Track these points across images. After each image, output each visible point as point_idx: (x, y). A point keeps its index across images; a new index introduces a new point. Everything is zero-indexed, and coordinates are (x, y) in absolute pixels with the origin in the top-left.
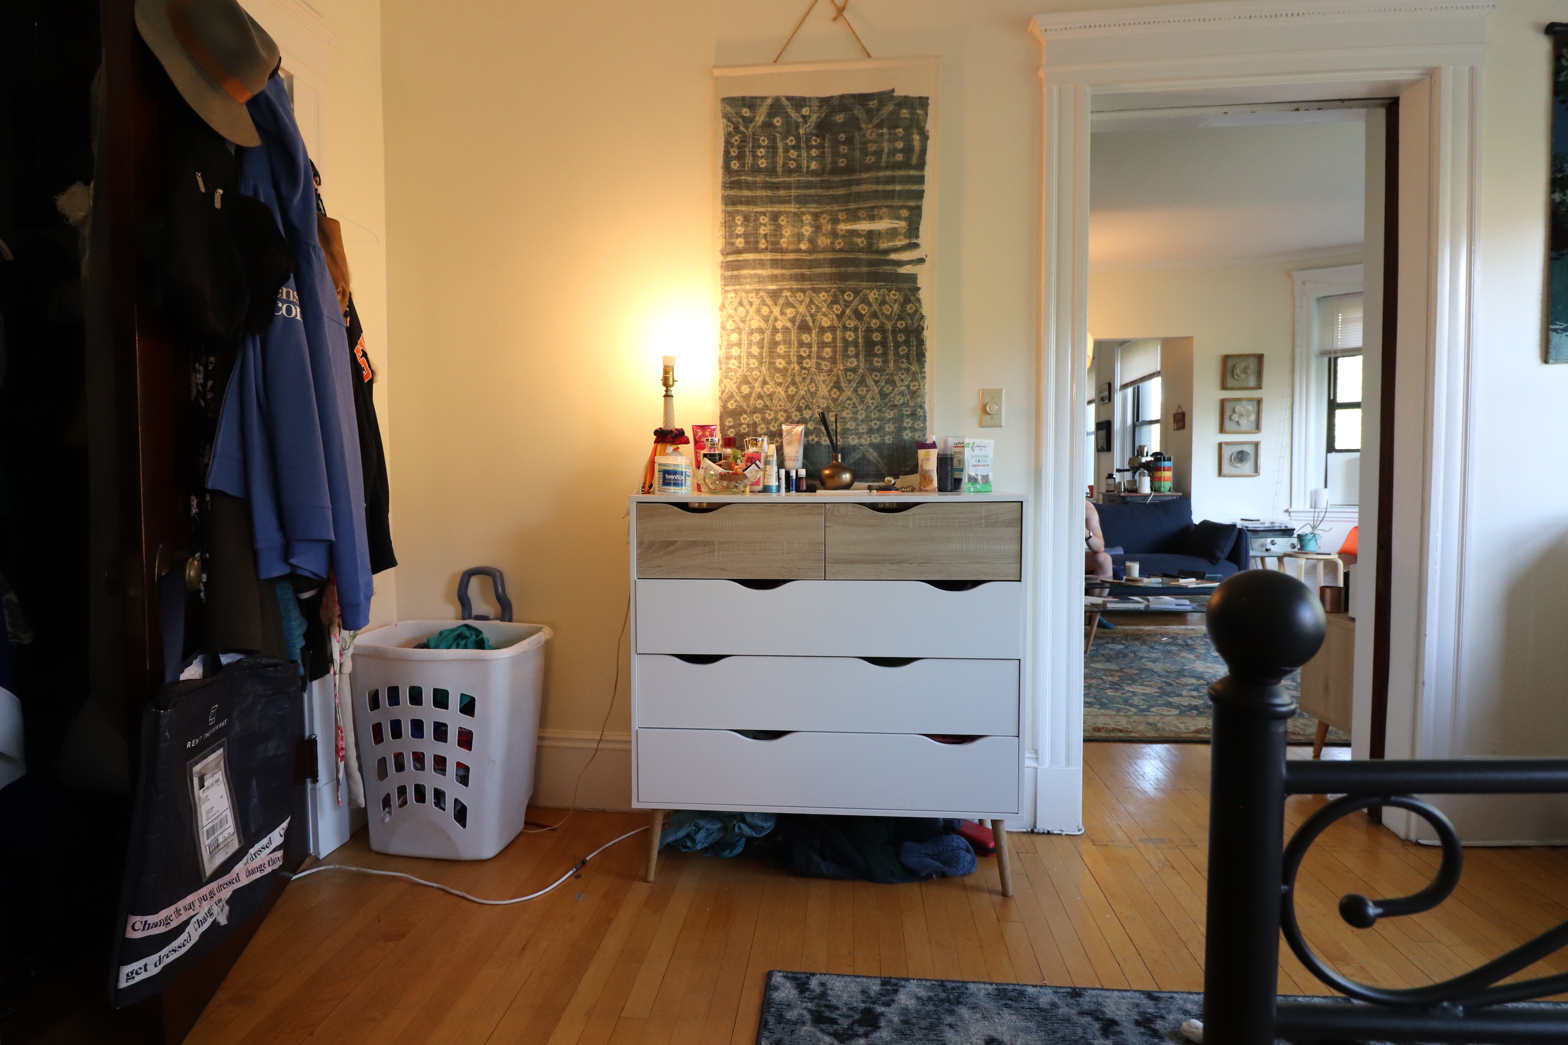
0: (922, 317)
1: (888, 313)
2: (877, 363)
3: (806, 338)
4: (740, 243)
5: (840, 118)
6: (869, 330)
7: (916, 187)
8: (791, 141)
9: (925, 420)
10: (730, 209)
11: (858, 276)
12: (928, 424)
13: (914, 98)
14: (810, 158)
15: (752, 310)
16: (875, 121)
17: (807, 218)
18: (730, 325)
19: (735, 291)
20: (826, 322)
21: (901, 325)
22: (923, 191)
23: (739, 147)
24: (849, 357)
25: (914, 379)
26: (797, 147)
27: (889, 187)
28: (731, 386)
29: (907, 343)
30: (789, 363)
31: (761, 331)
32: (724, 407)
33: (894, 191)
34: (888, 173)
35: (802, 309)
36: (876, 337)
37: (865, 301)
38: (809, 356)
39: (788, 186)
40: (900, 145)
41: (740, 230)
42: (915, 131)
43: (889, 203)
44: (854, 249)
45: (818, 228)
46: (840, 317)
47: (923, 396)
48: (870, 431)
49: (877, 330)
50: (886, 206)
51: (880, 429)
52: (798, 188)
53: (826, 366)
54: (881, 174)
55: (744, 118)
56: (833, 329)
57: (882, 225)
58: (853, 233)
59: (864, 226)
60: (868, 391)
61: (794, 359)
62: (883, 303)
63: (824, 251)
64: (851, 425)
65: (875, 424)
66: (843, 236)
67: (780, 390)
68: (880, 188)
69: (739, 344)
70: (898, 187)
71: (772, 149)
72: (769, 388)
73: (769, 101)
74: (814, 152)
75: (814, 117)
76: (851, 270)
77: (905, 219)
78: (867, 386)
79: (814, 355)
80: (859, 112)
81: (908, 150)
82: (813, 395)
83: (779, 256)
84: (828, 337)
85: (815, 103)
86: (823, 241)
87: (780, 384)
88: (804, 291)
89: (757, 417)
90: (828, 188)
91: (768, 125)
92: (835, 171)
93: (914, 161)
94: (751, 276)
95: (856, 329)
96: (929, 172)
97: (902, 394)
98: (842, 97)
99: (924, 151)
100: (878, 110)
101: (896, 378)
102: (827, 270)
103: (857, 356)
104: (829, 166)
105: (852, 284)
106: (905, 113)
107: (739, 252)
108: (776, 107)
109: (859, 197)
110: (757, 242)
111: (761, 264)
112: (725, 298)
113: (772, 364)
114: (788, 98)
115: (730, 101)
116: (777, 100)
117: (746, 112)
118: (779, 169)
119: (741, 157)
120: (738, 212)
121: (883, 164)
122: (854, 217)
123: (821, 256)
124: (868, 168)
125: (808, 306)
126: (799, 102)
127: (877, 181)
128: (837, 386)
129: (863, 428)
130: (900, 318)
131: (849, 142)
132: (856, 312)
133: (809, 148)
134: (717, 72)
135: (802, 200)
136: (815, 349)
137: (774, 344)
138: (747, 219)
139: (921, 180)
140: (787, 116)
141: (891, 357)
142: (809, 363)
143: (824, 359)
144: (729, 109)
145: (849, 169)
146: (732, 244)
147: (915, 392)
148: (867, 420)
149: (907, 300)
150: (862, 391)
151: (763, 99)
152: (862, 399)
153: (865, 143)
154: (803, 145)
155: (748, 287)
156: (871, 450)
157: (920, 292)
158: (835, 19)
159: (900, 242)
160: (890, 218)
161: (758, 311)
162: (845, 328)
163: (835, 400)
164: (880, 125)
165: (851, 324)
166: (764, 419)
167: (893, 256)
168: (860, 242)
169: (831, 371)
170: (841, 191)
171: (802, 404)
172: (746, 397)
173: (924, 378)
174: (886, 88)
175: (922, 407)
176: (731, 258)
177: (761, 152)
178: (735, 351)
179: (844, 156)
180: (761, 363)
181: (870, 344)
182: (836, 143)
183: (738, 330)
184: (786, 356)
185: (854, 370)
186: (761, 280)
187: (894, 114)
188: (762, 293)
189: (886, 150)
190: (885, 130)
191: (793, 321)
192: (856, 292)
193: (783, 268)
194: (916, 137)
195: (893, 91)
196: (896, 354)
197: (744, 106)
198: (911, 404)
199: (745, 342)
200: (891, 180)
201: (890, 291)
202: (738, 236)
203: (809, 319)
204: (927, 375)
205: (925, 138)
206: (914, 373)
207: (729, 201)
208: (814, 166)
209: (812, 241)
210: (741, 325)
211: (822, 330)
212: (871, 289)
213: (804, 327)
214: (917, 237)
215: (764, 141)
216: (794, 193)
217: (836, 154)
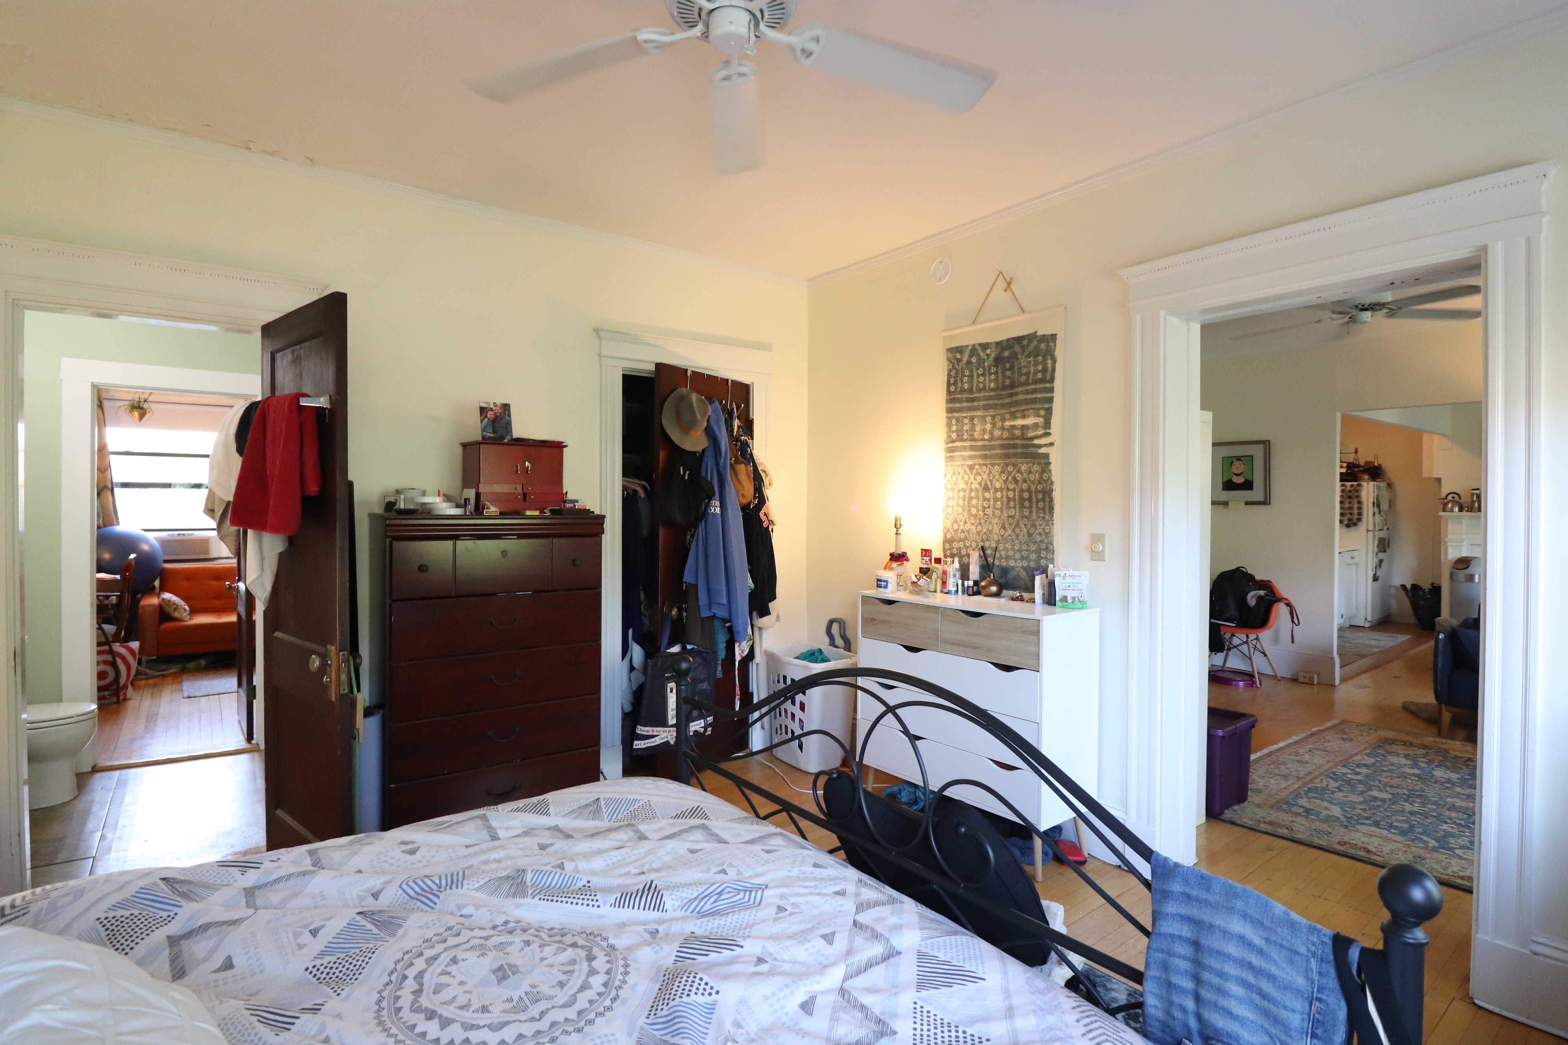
0: (1052, 483)
1: (1033, 479)
2: (1026, 512)
3: (987, 495)
4: (954, 436)
5: (1006, 354)
6: (1022, 491)
7: (1049, 395)
8: (981, 371)
9: (1053, 553)
10: (950, 415)
11: (1015, 455)
12: (1055, 555)
13: (1049, 335)
14: (991, 381)
15: (959, 477)
16: (1026, 353)
17: (989, 419)
18: (949, 487)
19: (952, 466)
20: (998, 485)
21: (1040, 487)
22: (1053, 397)
23: (955, 377)
24: (1010, 508)
25: (1048, 525)
26: (983, 375)
27: (1034, 396)
28: (949, 524)
29: (1043, 499)
30: (978, 511)
31: (964, 490)
32: (945, 537)
33: (1036, 398)
34: (1033, 387)
35: (985, 477)
36: (1026, 495)
37: (1019, 471)
38: (989, 507)
39: (979, 399)
40: (1040, 367)
41: (954, 428)
42: (1049, 357)
43: (1033, 406)
44: (1013, 437)
45: (994, 424)
46: (1005, 482)
47: (1052, 537)
48: (1022, 558)
49: (1026, 491)
50: (1032, 409)
51: (1027, 557)
52: (984, 400)
53: (998, 513)
54: (1029, 387)
55: (957, 359)
56: (1001, 489)
57: (1030, 421)
58: (1013, 427)
59: (1019, 422)
60: (1021, 531)
61: (980, 508)
62: (1030, 472)
63: (998, 439)
64: (1011, 553)
65: (1025, 554)
66: (1008, 430)
67: (973, 528)
68: (1029, 396)
69: (953, 498)
70: (1039, 396)
71: (971, 376)
72: (968, 526)
73: (970, 348)
74: (993, 377)
75: (993, 355)
76: (1012, 451)
77: (1043, 417)
78: (1020, 528)
79: (991, 506)
80: (1017, 349)
81: (1045, 370)
82: (991, 532)
83: (974, 443)
84: (999, 495)
85: (993, 346)
86: (997, 433)
87: (973, 524)
88: (986, 465)
89: (961, 544)
90: (1000, 399)
91: (969, 362)
92: (1004, 388)
93: (1048, 378)
94: (960, 456)
95: (1014, 490)
96: (1058, 384)
97: (1040, 534)
98: (1008, 340)
99: (1054, 370)
100: (1028, 346)
101: (1037, 523)
102: (999, 451)
103: (1014, 507)
104: (1000, 385)
105: (1013, 460)
106: (1043, 346)
107: (953, 442)
108: (973, 351)
109: (1017, 403)
110: (963, 435)
111: (964, 448)
112: (947, 470)
113: (969, 511)
114: (980, 345)
115: (951, 350)
116: (974, 346)
117: (958, 356)
118: (974, 389)
119: (955, 383)
120: (953, 417)
121: (1030, 381)
122: (1014, 416)
123: (996, 443)
124: (1022, 385)
125: (989, 475)
126: (985, 346)
127: (1027, 392)
128: (1003, 527)
129: (1018, 556)
130: (1040, 483)
131: (1011, 368)
132: (1015, 479)
133: (990, 374)
134: (944, 334)
135: (986, 408)
136: (992, 502)
137: (971, 498)
138: (958, 421)
139: (1052, 390)
140: (979, 356)
141: (1034, 509)
142: (989, 511)
143: (997, 509)
144: (950, 355)
145: (1012, 386)
146: (950, 436)
147: (1048, 533)
148: (1020, 550)
149: (1043, 471)
150: (1018, 531)
151: (967, 346)
152: (1017, 536)
153: (1020, 368)
154: (987, 373)
155: (958, 463)
156: (1022, 571)
157: (1051, 465)
158: (1005, 290)
159: (1040, 432)
160: (1034, 416)
161: (963, 478)
162: (1008, 489)
163: (1002, 536)
164: (1028, 356)
165: (1011, 486)
166: (965, 546)
167: (1036, 442)
168: (1017, 432)
169: (1000, 517)
170: (1007, 401)
171: (985, 537)
172: (956, 531)
173: (1053, 524)
174: (1032, 331)
175: (1051, 544)
176: (950, 445)
177: (965, 379)
178: (951, 503)
179: (1009, 378)
180: (964, 511)
181: (1022, 500)
182: (1004, 370)
183: (952, 489)
184: (976, 507)
185: (1012, 517)
186: (964, 458)
187: (1037, 347)
188: (965, 467)
189: (1032, 371)
190: (1032, 359)
191: (980, 484)
192: (1015, 466)
193: (976, 451)
194: (1049, 361)
195: (1036, 332)
196: (1037, 507)
197: (957, 352)
198: (1046, 541)
199: (956, 497)
200: (1034, 391)
201: (1034, 464)
202: (953, 432)
203: (989, 483)
204: (1055, 522)
205: (1054, 361)
206: (1048, 520)
207: (950, 411)
208: (992, 385)
209: (991, 433)
210: (954, 487)
211: (996, 490)
212: (1023, 464)
213: (986, 489)
214: (1050, 428)
215: (967, 373)
216: (982, 403)
217: (1004, 377)
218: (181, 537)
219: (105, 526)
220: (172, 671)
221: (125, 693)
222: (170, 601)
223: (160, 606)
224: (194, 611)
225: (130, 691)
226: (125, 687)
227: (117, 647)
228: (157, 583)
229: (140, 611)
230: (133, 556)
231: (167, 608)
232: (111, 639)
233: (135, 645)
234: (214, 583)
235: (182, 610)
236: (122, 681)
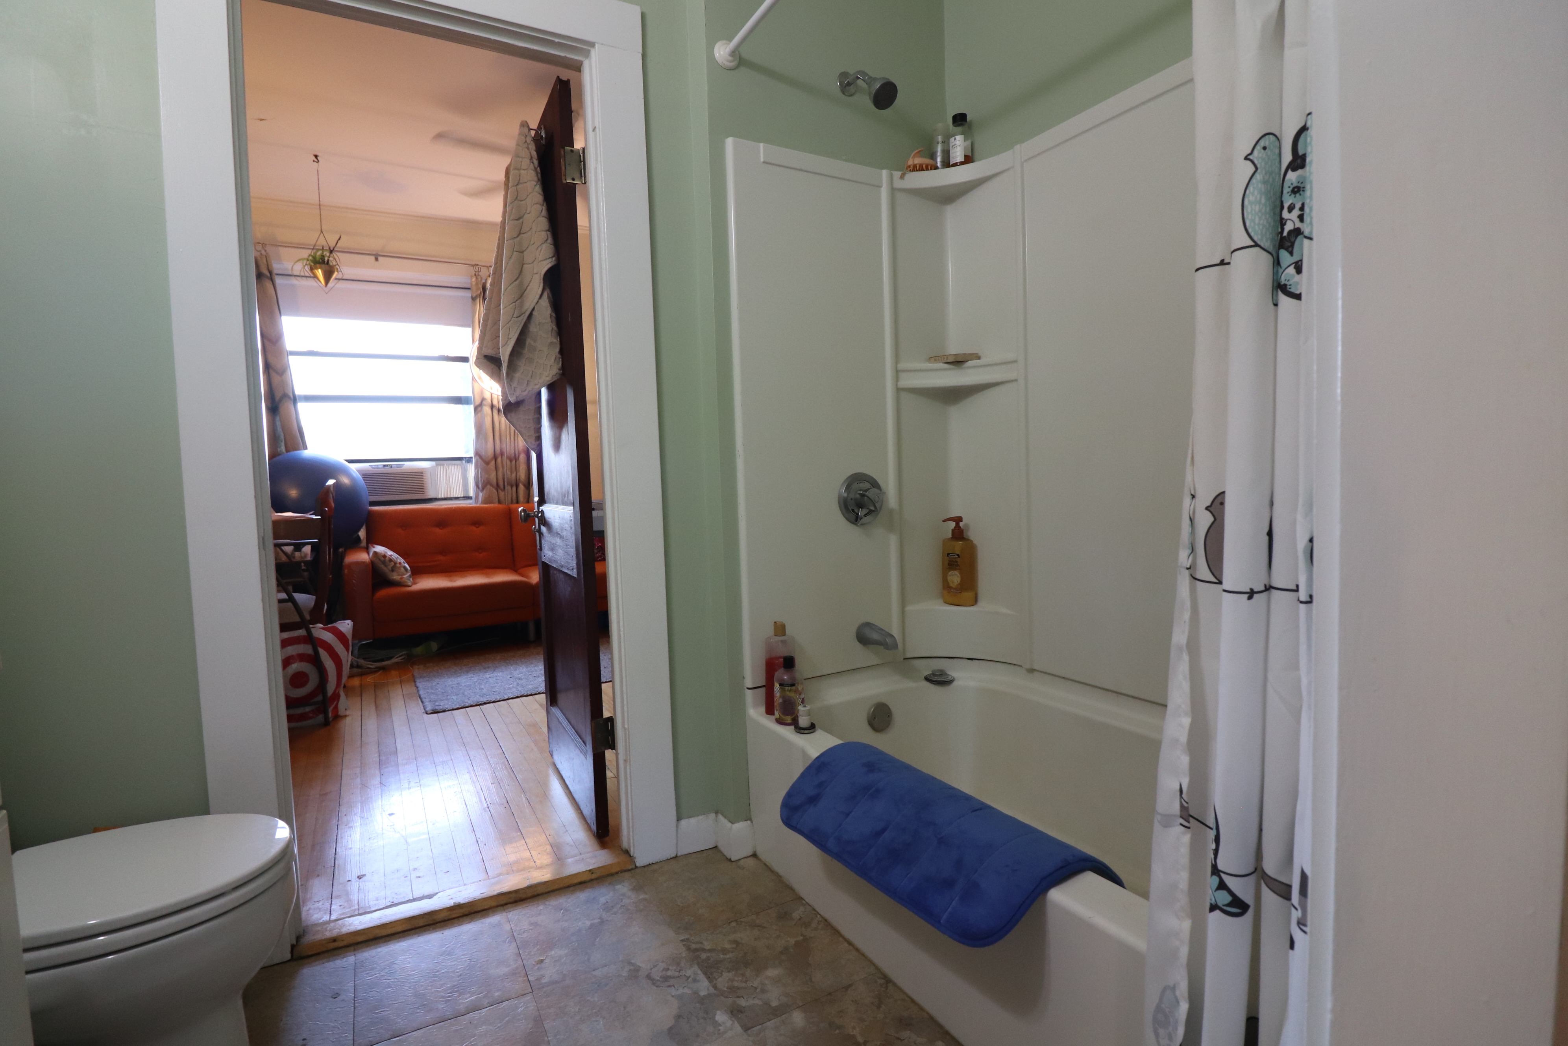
218: (387, 470)
219: (287, 451)
220: (394, 660)
221: (336, 707)
222: (385, 556)
223: (372, 562)
224: (417, 571)
225: (343, 701)
226: (336, 697)
227: (320, 631)
228: (362, 533)
229: (346, 571)
230: (331, 482)
231: (382, 566)
232: (308, 617)
233: (346, 626)
234: (438, 531)
235: (402, 569)
236: (331, 688)
